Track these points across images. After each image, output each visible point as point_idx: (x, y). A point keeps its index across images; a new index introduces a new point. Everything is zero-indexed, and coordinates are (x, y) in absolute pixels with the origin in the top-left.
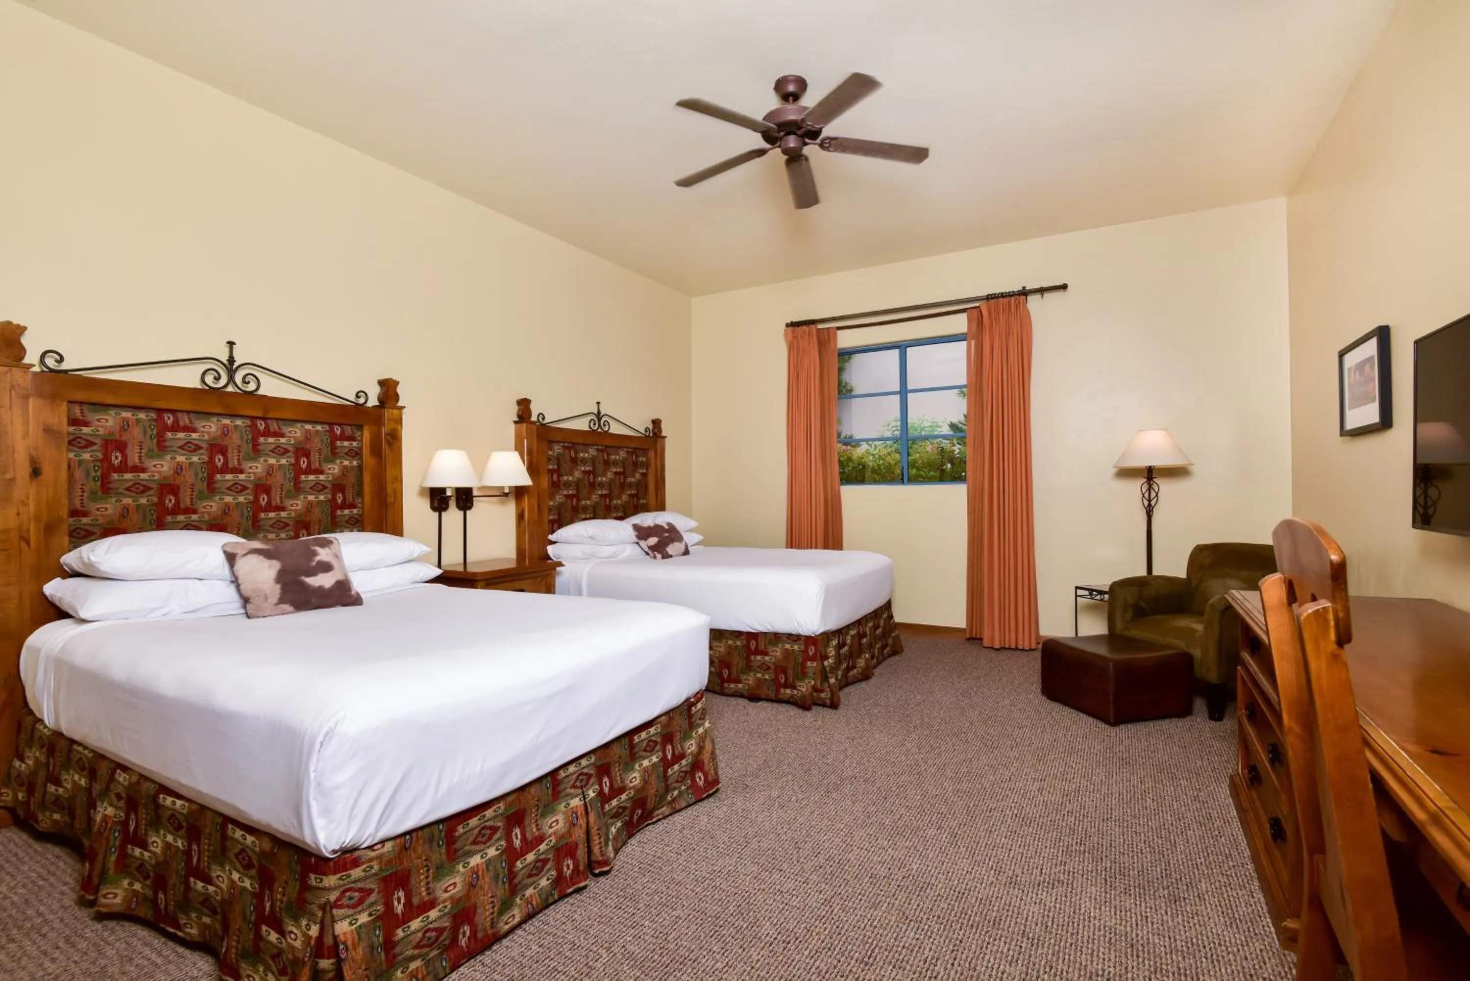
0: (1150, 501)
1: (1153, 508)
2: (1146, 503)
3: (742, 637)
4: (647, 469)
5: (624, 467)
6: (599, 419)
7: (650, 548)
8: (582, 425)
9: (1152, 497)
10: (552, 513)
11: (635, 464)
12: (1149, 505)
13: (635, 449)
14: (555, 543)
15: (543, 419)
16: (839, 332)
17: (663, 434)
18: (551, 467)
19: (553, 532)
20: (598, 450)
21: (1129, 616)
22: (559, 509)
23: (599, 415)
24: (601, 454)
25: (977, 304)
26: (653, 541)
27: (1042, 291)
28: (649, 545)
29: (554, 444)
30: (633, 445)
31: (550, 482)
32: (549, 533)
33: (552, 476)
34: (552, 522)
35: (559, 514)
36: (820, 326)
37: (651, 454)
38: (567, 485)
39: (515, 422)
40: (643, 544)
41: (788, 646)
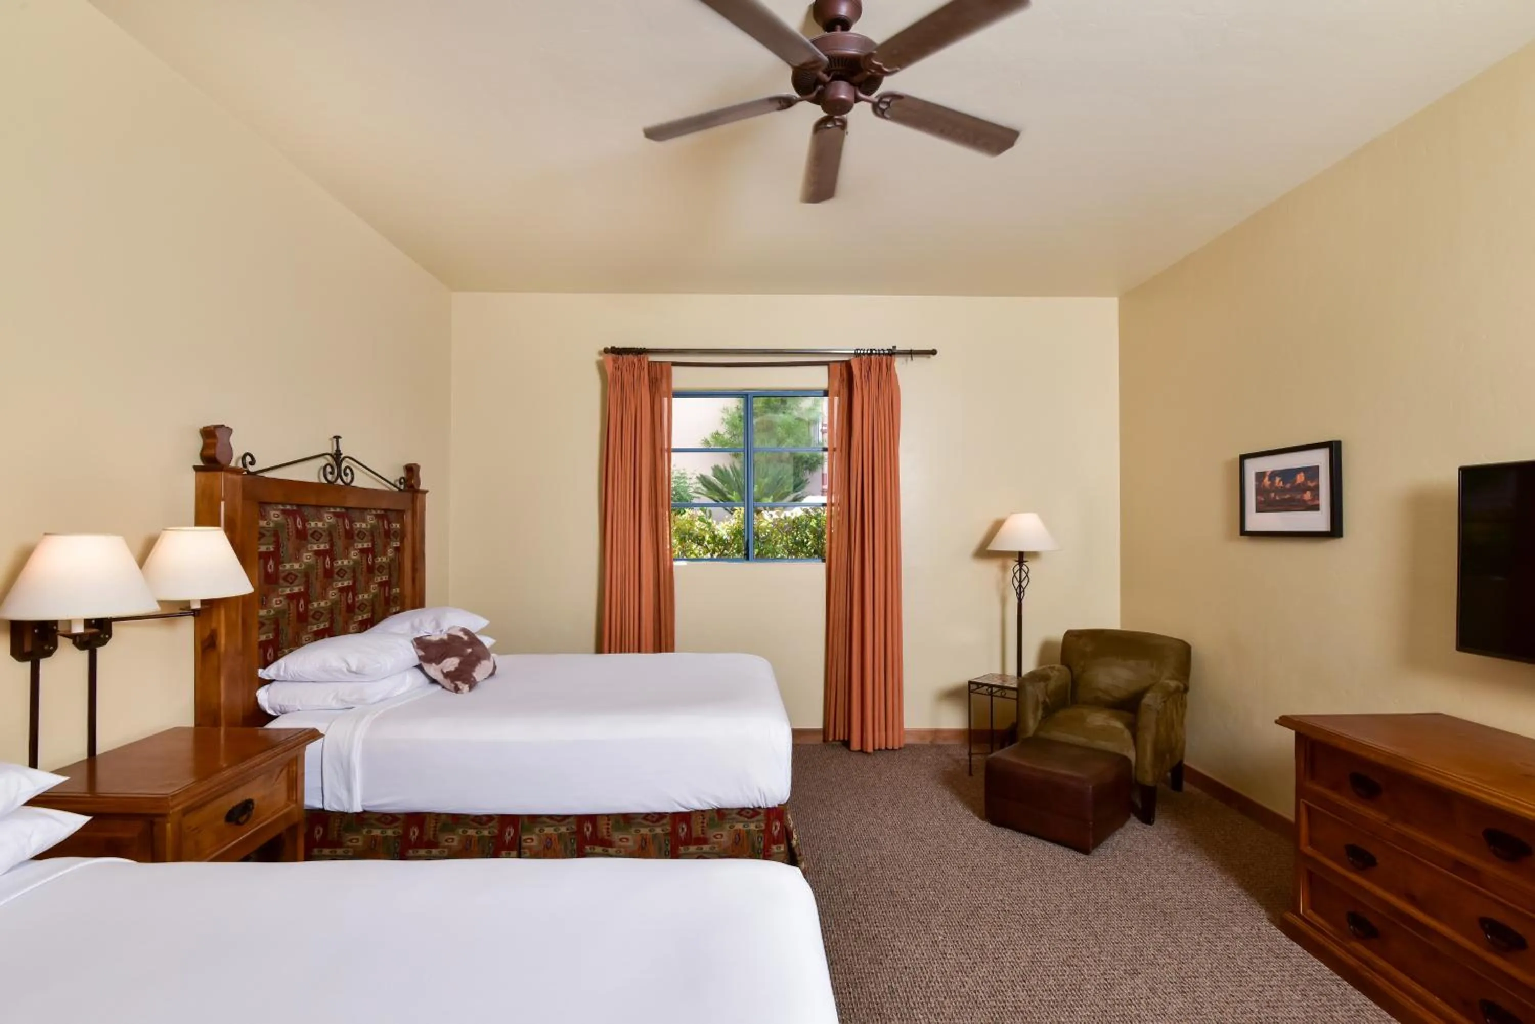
0: (1020, 581)
1: (1024, 589)
2: (1017, 584)
3: (664, 821)
4: (402, 541)
5: (373, 541)
6: (339, 465)
7: (447, 675)
8: (309, 474)
9: (1023, 578)
10: (264, 628)
11: (388, 534)
12: (1020, 586)
13: (385, 510)
14: (270, 682)
15: (253, 463)
16: (675, 370)
17: (422, 487)
18: (263, 549)
19: (266, 665)
20: (336, 515)
21: (1040, 713)
22: (276, 622)
23: (337, 456)
24: (340, 521)
25: (846, 358)
26: (451, 663)
27: (911, 353)
28: (445, 671)
29: (268, 508)
30: (385, 505)
31: (263, 574)
32: (260, 667)
33: (266, 563)
34: (264, 645)
35: (277, 631)
36: (653, 358)
37: (408, 518)
38: (290, 578)
39: (196, 468)
40: (433, 670)
41: (740, 826)
